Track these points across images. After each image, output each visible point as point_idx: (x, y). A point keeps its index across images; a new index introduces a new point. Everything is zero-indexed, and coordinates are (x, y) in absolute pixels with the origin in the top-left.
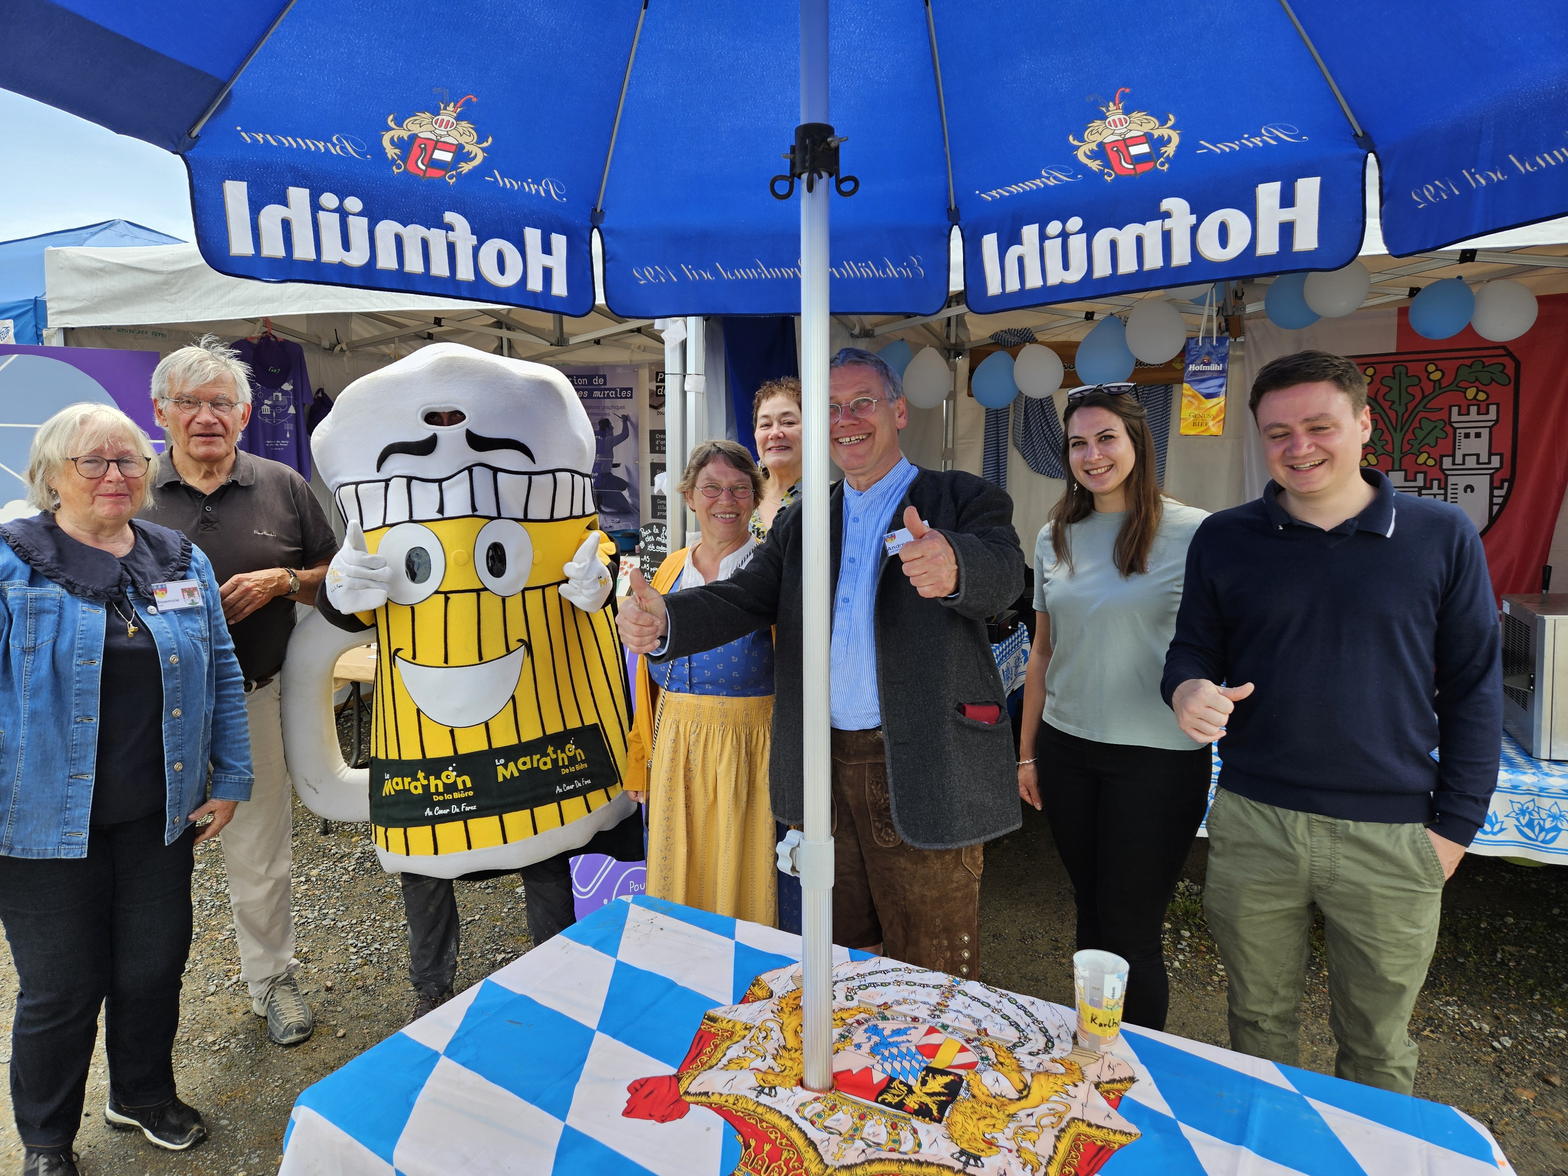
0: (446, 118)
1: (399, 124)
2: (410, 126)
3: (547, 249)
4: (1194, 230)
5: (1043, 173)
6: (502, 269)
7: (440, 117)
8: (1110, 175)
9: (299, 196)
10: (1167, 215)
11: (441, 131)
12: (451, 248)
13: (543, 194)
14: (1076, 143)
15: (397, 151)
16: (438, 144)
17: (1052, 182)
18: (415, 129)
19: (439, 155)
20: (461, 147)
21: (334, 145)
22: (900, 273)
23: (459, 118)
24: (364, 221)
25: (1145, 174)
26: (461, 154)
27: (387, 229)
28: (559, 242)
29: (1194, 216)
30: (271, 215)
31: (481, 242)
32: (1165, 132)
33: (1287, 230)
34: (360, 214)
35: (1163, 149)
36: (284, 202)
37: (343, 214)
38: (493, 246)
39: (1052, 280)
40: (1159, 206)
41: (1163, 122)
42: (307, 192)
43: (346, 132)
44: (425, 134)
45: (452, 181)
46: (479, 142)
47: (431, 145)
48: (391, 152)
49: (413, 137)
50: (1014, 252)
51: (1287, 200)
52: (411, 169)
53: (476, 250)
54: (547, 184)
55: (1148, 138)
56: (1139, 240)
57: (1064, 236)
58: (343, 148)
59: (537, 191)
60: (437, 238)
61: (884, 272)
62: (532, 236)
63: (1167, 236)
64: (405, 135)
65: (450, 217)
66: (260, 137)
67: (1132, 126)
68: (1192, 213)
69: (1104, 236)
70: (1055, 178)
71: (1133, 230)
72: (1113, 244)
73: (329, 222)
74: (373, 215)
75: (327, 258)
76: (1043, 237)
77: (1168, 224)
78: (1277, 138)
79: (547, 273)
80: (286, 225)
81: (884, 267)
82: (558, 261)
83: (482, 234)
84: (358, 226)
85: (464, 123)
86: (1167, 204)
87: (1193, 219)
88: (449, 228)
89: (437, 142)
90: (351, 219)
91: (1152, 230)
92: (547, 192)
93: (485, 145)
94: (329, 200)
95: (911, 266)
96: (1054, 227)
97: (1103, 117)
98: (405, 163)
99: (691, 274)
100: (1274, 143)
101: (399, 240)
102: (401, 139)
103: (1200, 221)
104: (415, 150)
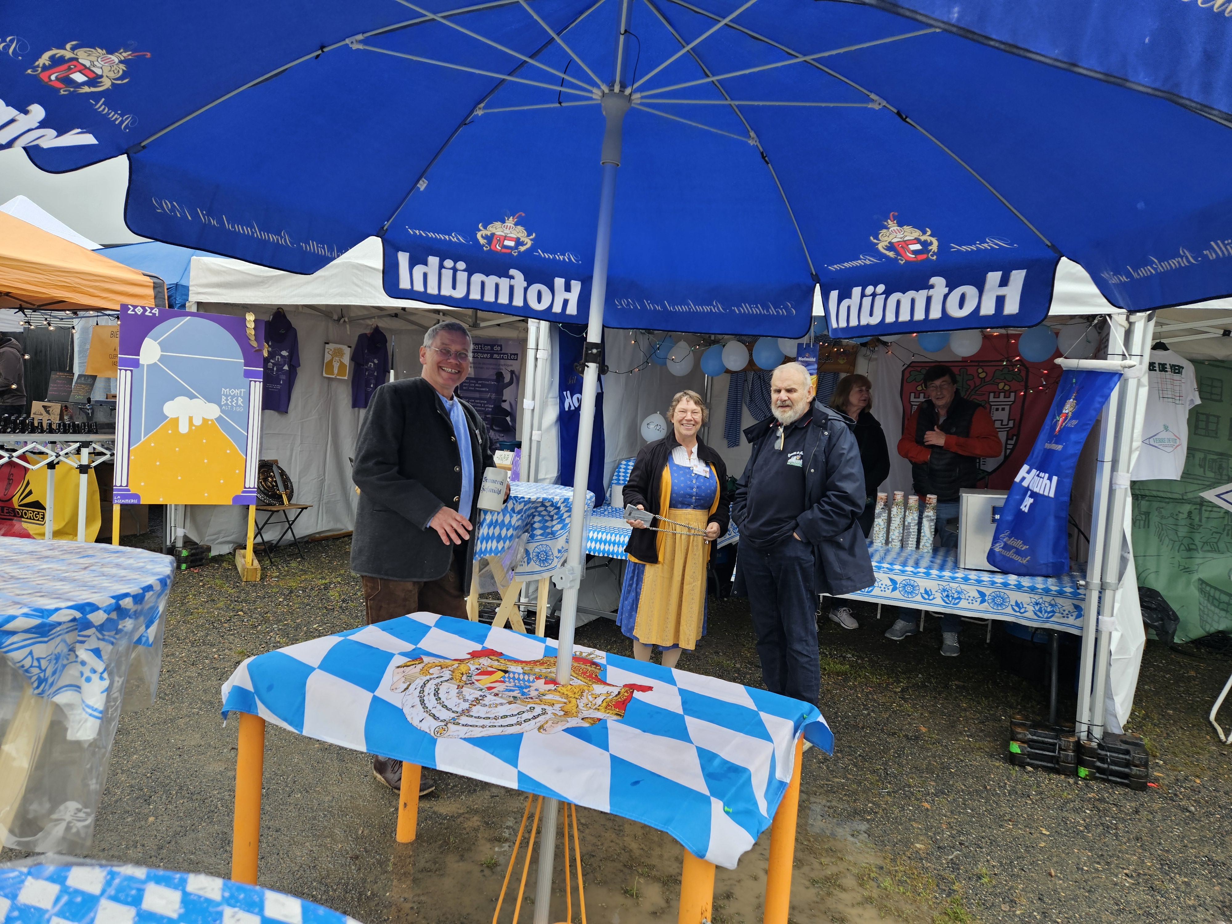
0: (509, 225)
1: (485, 227)
2: (491, 229)
3: (568, 289)
4: (946, 297)
5: (861, 257)
6: (539, 301)
7: (506, 224)
8: (902, 260)
9: (434, 261)
10: (932, 287)
11: (507, 231)
12: (512, 288)
13: (567, 260)
14: (875, 241)
15: (485, 241)
16: (506, 238)
17: (868, 262)
18: (494, 231)
19: (507, 243)
20: (518, 239)
21: (453, 238)
22: (777, 312)
23: (516, 224)
24: (466, 274)
25: (923, 261)
26: (519, 243)
27: (477, 278)
28: (576, 286)
29: (947, 289)
30: (419, 270)
31: (529, 285)
32: (929, 239)
33: (1000, 301)
34: (464, 271)
35: (930, 248)
36: (426, 264)
37: (455, 270)
38: (535, 288)
39: (863, 322)
40: (928, 281)
41: (924, 233)
42: (438, 259)
43: (460, 232)
44: (499, 233)
45: (515, 254)
46: (528, 235)
47: (502, 239)
48: (482, 241)
49: (493, 235)
50: (845, 303)
51: (1004, 282)
52: (493, 248)
53: (526, 290)
54: (568, 255)
55: (917, 241)
56: (913, 301)
57: (874, 295)
58: (458, 239)
59: (564, 259)
60: (504, 283)
61: (768, 311)
62: (559, 282)
63: (929, 300)
64: (489, 233)
65: (512, 272)
66: (417, 232)
67: (906, 234)
68: (946, 287)
69: (894, 298)
70: (869, 260)
71: (911, 294)
72: (898, 303)
73: (447, 275)
74: (470, 272)
75: (443, 293)
76: (863, 295)
77: (931, 292)
78: (996, 244)
79: (566, 302)
80: (425, 275)
81: (768, 308)
82: (573, 297)
83: (530, 280)
84: (462, 276)
85: (519, 227)
86: (934, 280)
87: (946, 290)
88: (512, 277)
89: (506, 236)
90: (459, 273)
91: (921, 296)
92: (569, 259)
93: (531, 237)
94: (449, 263)
95: (786, 307)
96: (870, 290)
97: (887, 228)
98: (490, 246)
99: (650, 307)
100: (997, 247)
101: (483, 284)
102: (487, 235)
103: (950, 291)
104: (494, 241)
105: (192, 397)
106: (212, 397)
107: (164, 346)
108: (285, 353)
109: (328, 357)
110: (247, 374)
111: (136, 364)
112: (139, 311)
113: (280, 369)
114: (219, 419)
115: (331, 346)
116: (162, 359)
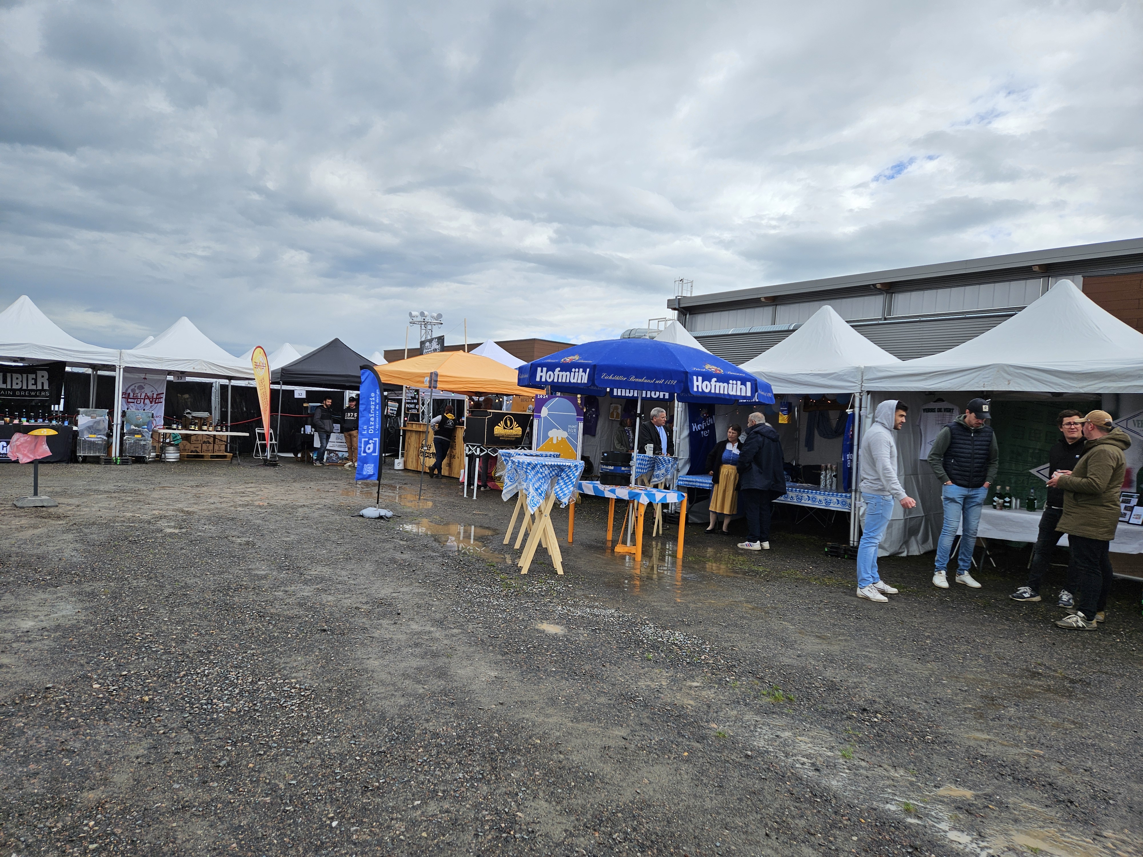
105: (558, 429)
106: (565, 429)
107: (549, 410)
108: (593, 410)
109: (611, 410)
110: (578, 419)
111: (539, 417)
112: (541, 397)
113: (592, 416)
114: (567, 438)
115: (613, 405)
116: (548, 415)
